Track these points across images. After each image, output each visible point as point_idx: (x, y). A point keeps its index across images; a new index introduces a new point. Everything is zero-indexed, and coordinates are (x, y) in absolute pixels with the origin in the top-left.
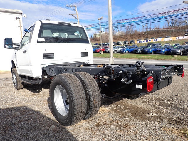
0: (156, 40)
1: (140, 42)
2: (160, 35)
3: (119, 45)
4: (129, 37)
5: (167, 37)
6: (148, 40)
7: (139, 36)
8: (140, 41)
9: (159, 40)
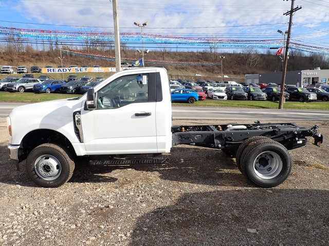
0: (79, 70)
1: (52, 71)
2: (76, 59)
3: (8, 73)
4: (15, 57)
5: (95, 67)
6: (67, 69)
7: (37, 57)
8: (52, 69)
9: (83, 70)
